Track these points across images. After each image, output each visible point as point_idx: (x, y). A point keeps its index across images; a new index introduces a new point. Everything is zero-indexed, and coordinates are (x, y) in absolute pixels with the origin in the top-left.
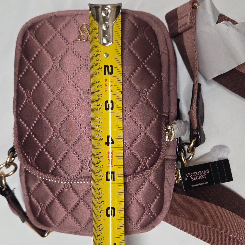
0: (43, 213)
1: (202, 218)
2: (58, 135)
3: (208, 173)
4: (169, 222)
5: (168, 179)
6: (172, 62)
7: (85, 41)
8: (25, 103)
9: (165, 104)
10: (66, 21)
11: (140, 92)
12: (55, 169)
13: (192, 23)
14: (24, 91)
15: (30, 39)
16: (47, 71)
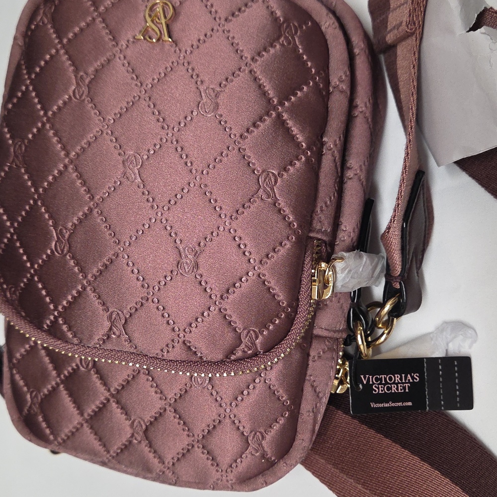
0: (34, 411)
1: (382, 483)
2: (65, 249)
3: (415, 381)
4: (316, 474)
5: (314, 381)
6: (361, 112)
7: (154, 40)
8: (10, 168)
9: (322, 211)
11: (260, 175)
12: (55, 323)
13: (414, 24)
14: (10, 142)
15: (41, 24)
16: (60, 102)
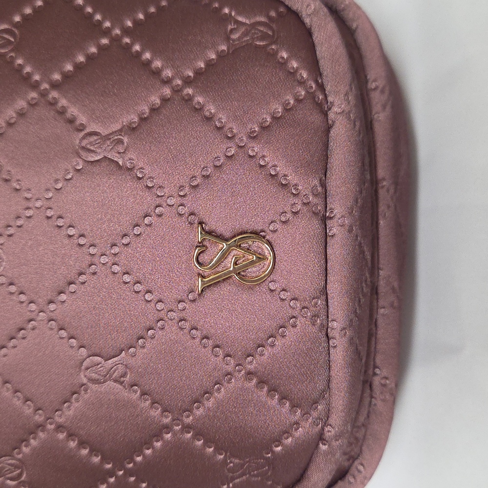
10: (292, 178)
14: (17, 19)
15: (231, 26)
16: (73, 111)
